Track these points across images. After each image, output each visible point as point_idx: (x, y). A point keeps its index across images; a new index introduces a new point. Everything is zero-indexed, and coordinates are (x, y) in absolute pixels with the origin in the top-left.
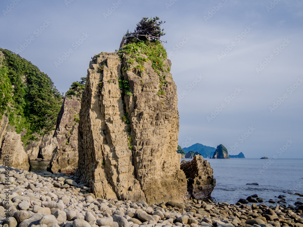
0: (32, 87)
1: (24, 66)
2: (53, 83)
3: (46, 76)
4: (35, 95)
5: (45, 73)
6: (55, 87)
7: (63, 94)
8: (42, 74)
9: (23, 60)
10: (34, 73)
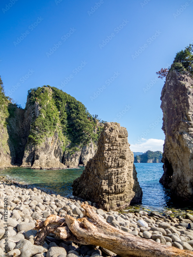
0: (72, 111)
1: (66, 97)
2: (86, 108)
3: (81, 103)
4: (75, 117)
5: (80, 102)
6: (88, 111)
7: (93, 116)
8: (78, 102)
9: (65, 93)
10: (73, 101)
